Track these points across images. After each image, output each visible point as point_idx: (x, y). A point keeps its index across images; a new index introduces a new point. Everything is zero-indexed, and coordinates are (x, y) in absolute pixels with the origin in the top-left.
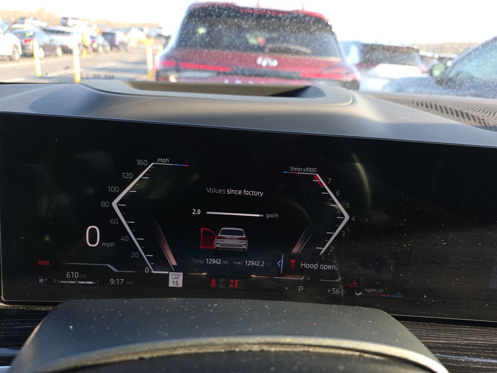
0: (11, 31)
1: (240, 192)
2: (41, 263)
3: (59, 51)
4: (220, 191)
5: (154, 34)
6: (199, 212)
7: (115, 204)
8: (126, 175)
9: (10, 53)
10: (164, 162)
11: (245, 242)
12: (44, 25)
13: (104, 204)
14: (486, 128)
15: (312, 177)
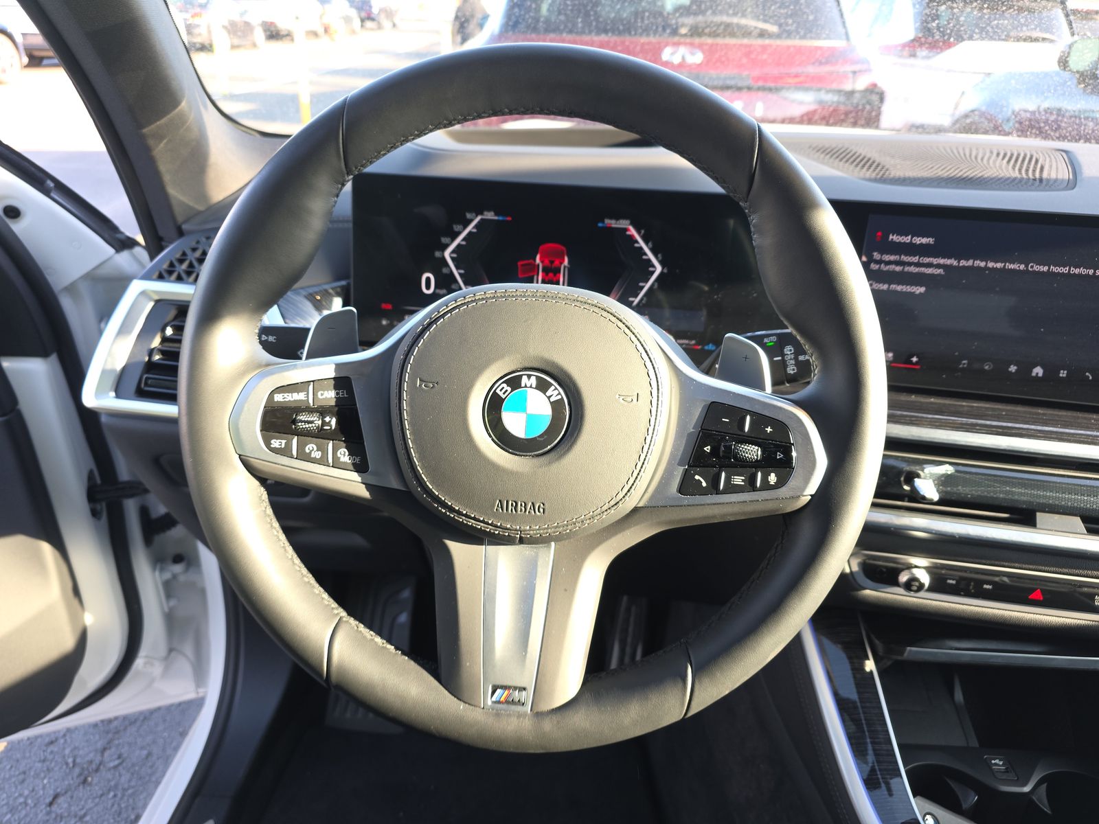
2: (383, 306)
7: (447, 254)
8: (457, 228)
10: (490, 215)
13: (438, 254)
14: (875, 180)
15: (626, 230)
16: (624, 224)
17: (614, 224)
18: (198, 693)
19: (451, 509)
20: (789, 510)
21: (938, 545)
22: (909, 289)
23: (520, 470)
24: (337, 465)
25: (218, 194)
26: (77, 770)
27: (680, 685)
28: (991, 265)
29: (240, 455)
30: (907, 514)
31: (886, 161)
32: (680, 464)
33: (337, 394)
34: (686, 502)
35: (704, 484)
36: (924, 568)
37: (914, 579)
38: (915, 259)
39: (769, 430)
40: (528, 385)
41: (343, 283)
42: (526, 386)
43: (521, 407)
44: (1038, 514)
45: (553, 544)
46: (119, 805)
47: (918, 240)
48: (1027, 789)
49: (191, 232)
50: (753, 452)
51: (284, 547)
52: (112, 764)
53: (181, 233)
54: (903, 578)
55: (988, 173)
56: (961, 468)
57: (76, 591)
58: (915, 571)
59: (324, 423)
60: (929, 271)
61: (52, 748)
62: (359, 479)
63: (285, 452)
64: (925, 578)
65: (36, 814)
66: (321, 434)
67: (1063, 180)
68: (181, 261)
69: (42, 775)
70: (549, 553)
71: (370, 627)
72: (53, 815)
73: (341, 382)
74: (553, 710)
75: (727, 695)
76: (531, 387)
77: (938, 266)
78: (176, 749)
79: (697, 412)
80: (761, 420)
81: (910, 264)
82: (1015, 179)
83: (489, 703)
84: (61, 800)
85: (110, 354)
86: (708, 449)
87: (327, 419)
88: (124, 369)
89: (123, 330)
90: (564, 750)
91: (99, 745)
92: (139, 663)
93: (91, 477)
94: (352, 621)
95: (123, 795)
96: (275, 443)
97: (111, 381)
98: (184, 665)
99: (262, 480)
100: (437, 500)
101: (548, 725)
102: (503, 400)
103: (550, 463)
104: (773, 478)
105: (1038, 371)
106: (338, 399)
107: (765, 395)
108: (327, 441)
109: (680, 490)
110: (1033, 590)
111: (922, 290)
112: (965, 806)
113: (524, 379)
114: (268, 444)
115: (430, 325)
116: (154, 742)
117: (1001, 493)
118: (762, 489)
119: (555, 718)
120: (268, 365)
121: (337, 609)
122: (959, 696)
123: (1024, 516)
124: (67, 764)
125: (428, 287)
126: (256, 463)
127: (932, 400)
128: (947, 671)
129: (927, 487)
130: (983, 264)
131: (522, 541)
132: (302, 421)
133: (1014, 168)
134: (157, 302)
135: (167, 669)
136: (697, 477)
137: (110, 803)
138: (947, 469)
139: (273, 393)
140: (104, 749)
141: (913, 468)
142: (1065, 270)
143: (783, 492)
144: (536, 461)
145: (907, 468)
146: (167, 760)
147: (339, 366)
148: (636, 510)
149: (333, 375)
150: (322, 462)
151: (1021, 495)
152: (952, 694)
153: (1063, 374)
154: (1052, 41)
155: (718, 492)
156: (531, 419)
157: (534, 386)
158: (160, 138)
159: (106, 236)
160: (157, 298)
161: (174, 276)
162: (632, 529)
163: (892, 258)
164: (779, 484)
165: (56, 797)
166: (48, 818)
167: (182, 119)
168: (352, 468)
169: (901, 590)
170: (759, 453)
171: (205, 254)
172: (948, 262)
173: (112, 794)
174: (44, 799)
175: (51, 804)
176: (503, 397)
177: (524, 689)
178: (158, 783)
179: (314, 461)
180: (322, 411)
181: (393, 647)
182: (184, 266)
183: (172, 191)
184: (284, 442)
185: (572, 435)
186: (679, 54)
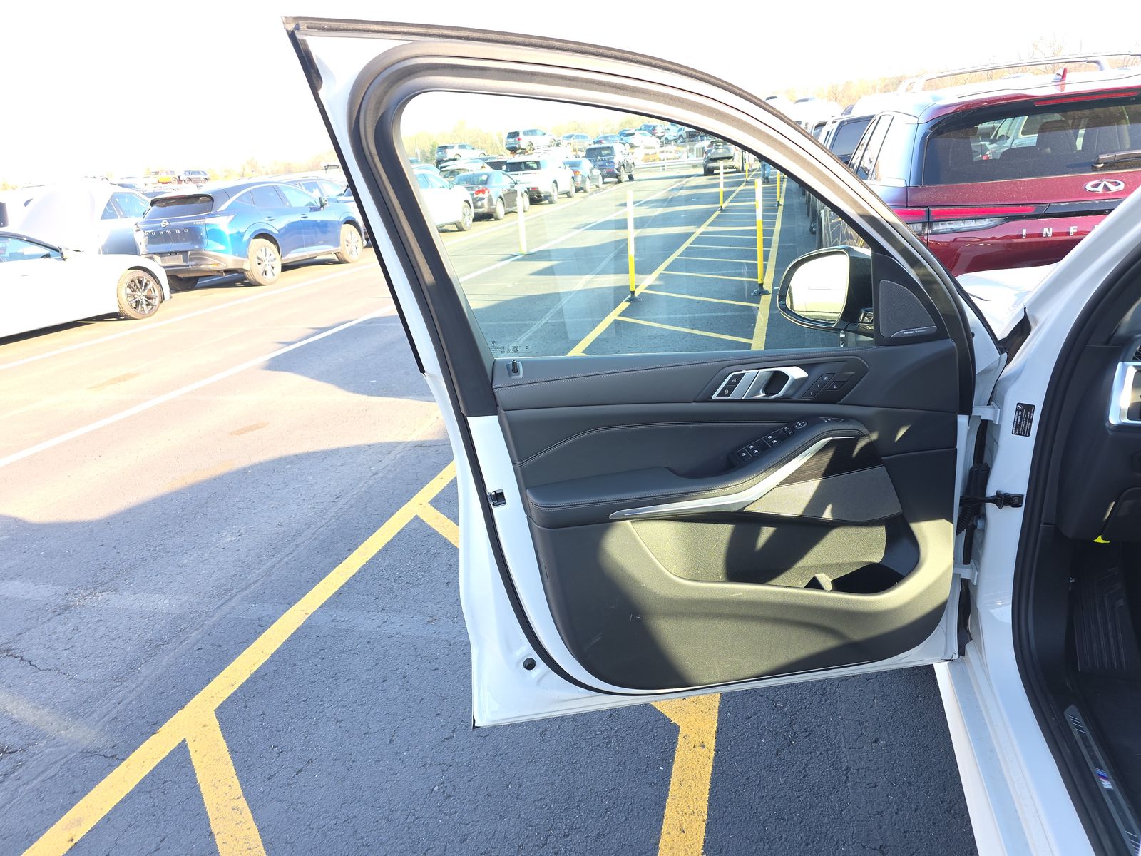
12: (487, 154)
186: (1102, 186)
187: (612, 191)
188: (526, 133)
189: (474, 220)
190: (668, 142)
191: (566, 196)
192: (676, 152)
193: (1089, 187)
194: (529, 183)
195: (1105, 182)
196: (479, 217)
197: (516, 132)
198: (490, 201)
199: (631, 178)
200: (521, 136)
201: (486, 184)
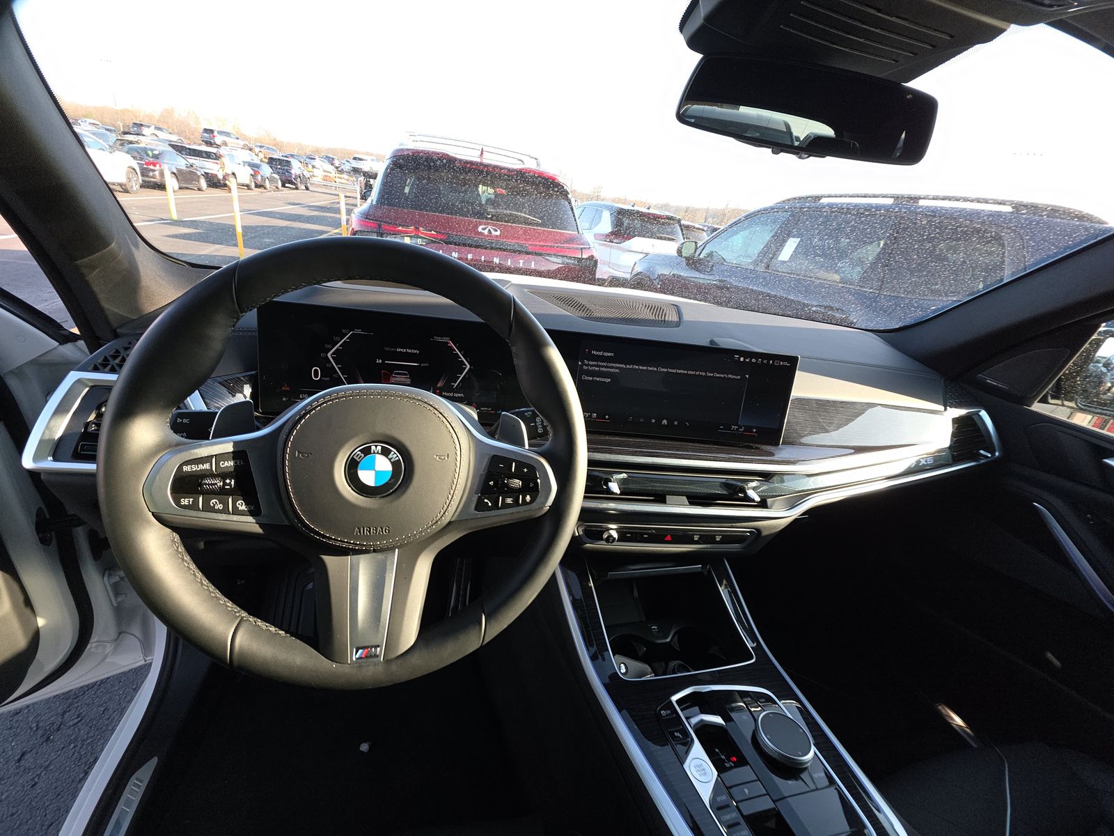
0: (122, 145)
1: (405, 350)
3: (203, 183)
4: (393, 349)
5: (347, 167)
6: (380, 361)
7: (329, 355)
8: (336, 338)
9: (123, 180)
10: (358, 331)
11: (409, 380)
12: (174, 138)
13: (322, 355)
14: (586, 318)
15: (448, 343)
16: (446, 339)
17: (439, 339)
18: (145, 661)
19: (324, 536)
20: (537, 516)
21: (621, 517)
22: (603, 380)
23: (371, 506)
24: (236, 512)
25: (149, 308)
26: (40, 732)
27: (478, 627)
28: (641, 368)
29: (153, 513)
30: (605, 501)
31: (592, 307)
32: (476, 493)
33: (235, 463)
34: (479, 516)
35: (490, 504)
36: (615, 529)
37: (610, 536)
38: (605, 364)
39: (525, 470)
40: (376, 452)
41: (253, 373)
42: (374, 453)
43: (371, 467)
44: (667, 496)
45: (397, 550)
46: (79, 753)
47: (606, 354)
48: (668, 640)
49: (124, 335)
50: (517, 483)
51: (195, 575)
52: (71, 723)
53: (116, 336)
54: (605, 536)
55: (641, 317)
56: (631, 475)
57: (28, 603)
58: (611, 532)
59: (225, 484)
60: (612, 370)
61: (16, 718)
62: (254, 521)
63: (194, 507)
64: (615, 534)
65: (8, 770)
66: (222, 493)
67: (674, 321)
68: (115, 357)
69: (10, 739)
70: (394, 554)
71: (265, 620)
72: (22, 768)
73: (238, 454)
74: (398, 656)
75: (506, 629)
76: (378, 453)
77: (617, 368)
78: (130, 702)
79: (486, 461)
80: (520, 465)
81: (603, 367)
82: (653, 320)
83: (354, 659)
84: (27, 756)
85: (47, 427)
86: (491, 483)
87: (228, 481)
88: (61, 439)
89: (61, 410)
90: (405, 680)
91: (60, 710)
92: (91, 646)
93: (39, 513)
94: (251, 619)
95: (83, 745)
96: (185, 502)
97: (49, 448)
98: (132, 642)
99: (175, 528)
100: (313, 531)
101: (394, 667)
102: (359, 463)
103: (391, 502)
104: (528, 498)
105: (665, 422)
106: (236, 467)
107: (525, 449)
108: (227, 497)
109: (476, 509)
110: (666, 536)
111: (609, 380)
112: (640, 654)
113: (373, 448)
114: (178, 503)
115: (305, 415)
116: (110, 699)
117: (649, 487)
118: (522, 505)
119: (399, 662)
120: (177, 445)
121: (239, 612)
122: (636, 594)
123: (660, 499)
124: (31, 728)
125: (316, 376)
126: (167, 517)
127: (616, 438)
128: (630, 581)
129: (614, 487)
130: (637, 367)
131: (374, 551)
132: (206, 484)
133: (652, 314)
134: (92, 387)
135: (115, 649)
136: (486, 500)
137: (71, 753)
138: (624, 476)
139: (181, 465)
140: (65, 712)
141: (608, 476)
142: (674, 371)
143: (534, 505)
144: (383, 500)
145: (604, 476)
146: (122, 711)
147: (236, 444)
148: (450, 523)
149: (231, 450)
150: (225, 511)
151: (659, 487)
152: (633, 593)
153: (676, 423)
154: (673, 240)
155: (498, 508)
156: (378, 474)
157: (380, 452)
158: (93, 268)
159: (50, 333)
160: (91, 384)
161: (109, 367)
162: (448, 535)
163: (594, 363)
164: (532, 501)
165: (23, 755)
166: (18, 771)
167: (113, 256)
168: (248, 513)
169: (604, 542)
170: (521, 483)
171: (124, 360)
172: (621, 366)
173: (72, 745)
174: (14, 757)
175: (19, 760)
176: (359, 460)
177: (378, 646)
178: (113, 730)
179: (218, 511)
180: (223, 476)
181: (283, 632)
182: (117, 361)
183: (106, 305)
184: (191, 500)
185: (406, 481)
186: (487, 229)
187: (288, 193)
188: (220, 133)
189: (141, 186)
190: (342, 172)
191: (246, 188)
192: (347, 180)
193: (480, 229)
194: (208, 169)
195: (489, 227)
196: (147, 185)
197: (210, 130)
198: (162, 174)
199: (307, 189)
200: (216, 133)
201: (158, 158)
